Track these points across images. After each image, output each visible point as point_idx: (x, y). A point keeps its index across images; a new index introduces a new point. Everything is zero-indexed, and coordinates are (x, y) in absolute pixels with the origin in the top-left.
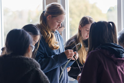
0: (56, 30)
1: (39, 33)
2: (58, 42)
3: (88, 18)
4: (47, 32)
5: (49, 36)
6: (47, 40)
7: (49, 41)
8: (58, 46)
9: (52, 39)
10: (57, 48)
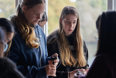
0: (36, 24)
1: (13, 29)
2: (38, 39)
3: (69, 8)
4: (25, 26)
5: (28, 31)
6: (23, 36)
7: (26, 37)
8: (37, 44)
9: (30, 34)
10: (36, 46)
